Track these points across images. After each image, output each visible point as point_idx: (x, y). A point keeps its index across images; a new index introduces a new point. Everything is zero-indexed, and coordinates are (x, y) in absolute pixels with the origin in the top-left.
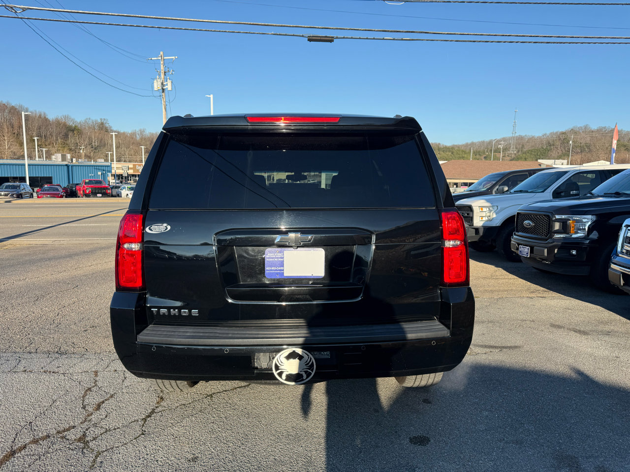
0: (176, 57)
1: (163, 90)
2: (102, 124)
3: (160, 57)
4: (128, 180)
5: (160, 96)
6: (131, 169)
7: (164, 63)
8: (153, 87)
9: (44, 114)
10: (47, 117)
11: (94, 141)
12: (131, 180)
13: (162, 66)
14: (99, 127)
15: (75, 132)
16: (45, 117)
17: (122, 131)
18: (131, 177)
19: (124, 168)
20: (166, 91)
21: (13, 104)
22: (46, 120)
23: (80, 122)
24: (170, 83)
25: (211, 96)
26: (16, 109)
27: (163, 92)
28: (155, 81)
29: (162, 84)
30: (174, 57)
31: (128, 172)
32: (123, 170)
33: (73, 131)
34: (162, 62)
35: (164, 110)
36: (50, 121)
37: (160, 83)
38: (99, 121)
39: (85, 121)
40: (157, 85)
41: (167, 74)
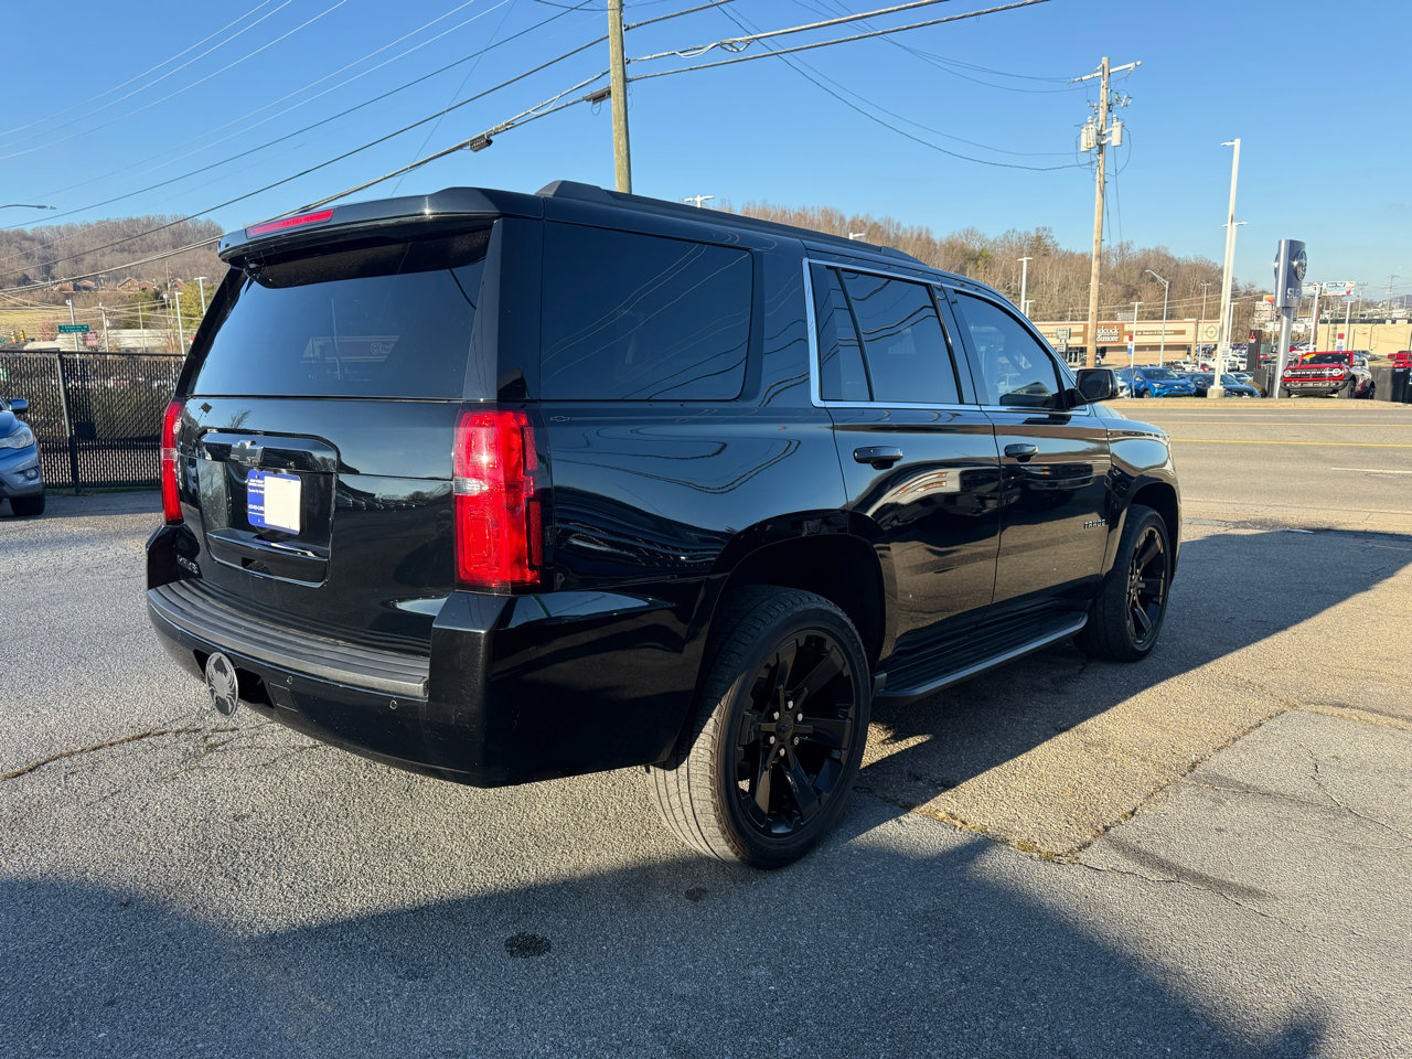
0: (1139, 63)
1: (1101, 147)
2: (1039, 238)
3: (1102, 72)
4: (1070, 361)
5: (1092, 163)
6: (1077, 334)
7: (1108, 83)
8: (1077, 144)
9: (927, 231)
10: (931, 237)
11: (1014, 278)
12: (1075, 360)
13: (1103, 91)
14: (1031, 246)
15: (979, 262)
16: (928, 238)
17: (1078, 252)
18: (1076, 354)
19: (1060, 333)
20: (1107, 150)
21: (876, 219)
22: (929, 242)
23: (995, 241)
24: (1119, 128)
25: (1237, 142)
26: (880, 227)
27: (1100, 152)
28: (1084, 130)
29: (1099, 134)
30: (1132, 65)
31: (1068, 341)
32: (1058, 337)
33: (976, 260)
34: (1103, 83)
35: (1098, 195)
36: (935, 245)
37: (1093, 133)
38: (1033, 233)
39: (1006, 237)
40: (1087, 139)
41: (1113, 108)
